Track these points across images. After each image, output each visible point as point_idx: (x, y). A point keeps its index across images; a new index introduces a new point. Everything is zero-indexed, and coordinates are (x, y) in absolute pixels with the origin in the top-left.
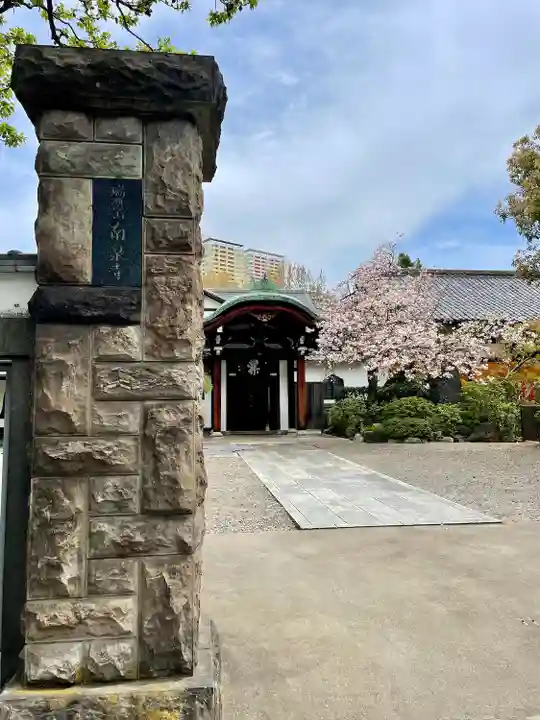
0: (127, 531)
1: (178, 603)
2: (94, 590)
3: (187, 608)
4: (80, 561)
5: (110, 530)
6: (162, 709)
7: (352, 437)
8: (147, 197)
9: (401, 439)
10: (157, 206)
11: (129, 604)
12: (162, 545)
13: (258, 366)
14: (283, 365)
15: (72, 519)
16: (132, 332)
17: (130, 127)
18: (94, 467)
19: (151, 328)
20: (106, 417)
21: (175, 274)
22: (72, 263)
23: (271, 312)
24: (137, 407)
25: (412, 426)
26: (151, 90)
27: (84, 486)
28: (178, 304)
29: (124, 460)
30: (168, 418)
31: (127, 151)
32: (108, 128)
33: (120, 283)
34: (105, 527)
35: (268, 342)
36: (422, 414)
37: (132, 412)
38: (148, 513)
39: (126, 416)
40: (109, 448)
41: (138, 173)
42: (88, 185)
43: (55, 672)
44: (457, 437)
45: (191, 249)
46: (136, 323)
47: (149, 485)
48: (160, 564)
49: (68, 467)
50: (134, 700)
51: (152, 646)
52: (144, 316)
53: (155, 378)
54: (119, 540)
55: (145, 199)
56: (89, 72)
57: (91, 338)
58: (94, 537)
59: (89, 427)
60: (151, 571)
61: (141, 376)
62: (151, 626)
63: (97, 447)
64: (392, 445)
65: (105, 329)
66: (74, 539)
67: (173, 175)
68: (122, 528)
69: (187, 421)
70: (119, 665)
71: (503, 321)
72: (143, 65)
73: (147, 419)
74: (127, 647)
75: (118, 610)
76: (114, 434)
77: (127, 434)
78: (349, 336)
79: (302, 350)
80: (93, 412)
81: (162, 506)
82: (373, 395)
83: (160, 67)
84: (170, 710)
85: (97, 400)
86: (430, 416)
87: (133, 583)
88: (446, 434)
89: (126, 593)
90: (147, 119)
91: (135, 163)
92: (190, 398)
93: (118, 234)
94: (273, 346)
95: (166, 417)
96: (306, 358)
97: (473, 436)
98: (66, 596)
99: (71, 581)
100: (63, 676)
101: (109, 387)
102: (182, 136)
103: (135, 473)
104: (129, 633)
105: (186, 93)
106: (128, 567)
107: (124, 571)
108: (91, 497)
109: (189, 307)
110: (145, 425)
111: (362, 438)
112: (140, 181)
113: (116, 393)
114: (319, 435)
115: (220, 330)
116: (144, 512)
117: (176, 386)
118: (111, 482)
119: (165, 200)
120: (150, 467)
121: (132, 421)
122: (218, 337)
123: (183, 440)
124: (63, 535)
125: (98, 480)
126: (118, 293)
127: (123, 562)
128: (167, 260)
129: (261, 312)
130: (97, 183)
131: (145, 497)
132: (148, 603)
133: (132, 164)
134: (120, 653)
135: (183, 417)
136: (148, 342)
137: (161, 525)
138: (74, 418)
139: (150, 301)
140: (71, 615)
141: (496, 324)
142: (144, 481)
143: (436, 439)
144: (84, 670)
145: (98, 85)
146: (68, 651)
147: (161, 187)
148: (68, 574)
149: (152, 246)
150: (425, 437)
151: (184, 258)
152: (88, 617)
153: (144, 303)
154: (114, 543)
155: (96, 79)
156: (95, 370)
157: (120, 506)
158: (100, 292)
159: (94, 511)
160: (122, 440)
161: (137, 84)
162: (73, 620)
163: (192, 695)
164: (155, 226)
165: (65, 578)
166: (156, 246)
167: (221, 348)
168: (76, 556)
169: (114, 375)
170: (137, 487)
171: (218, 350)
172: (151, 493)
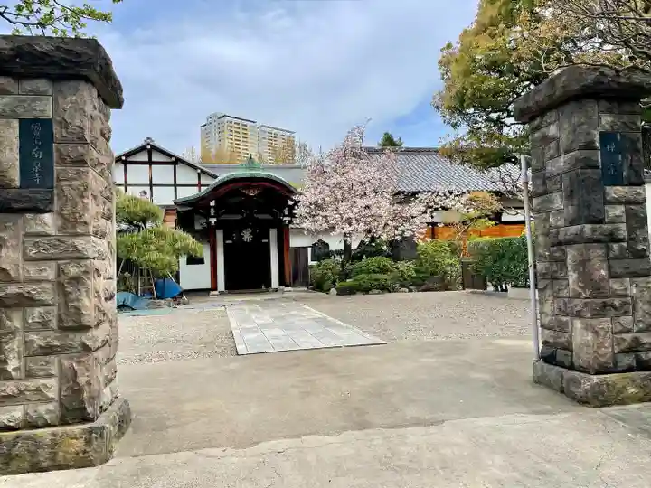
0: (49, 339)
1: (82, 380)
2: (30, 375)
3: (89, 383)
4: (19, 358)
5: (37, 339)
6: (72, 439)
7: (328, 291)
8: (56, 130)
9: (366, 291)
10: (63, 136)
11: (53, 382)
12: (71, 347)
13: (251, 234)
14: (273, 233)
15: (12, 333)
16: (47, 217)
17: (43, 85)
18: (26, 302)
19: (60, 214)
20: (32, 270)
21: (75, 179)
22: (7, 174)
23: (257, 187)
24: (53, 264)
25: (376, 280)
26: (53, 63)
27: (20, 314)
28: (78, 199)
29: (45, 297)
30: (73, 270)
31: (41, 100)
32: (28, 85)
33: (38, 186)
34: (33, 337)
35: (257, 213)
36: (384, 271)
37: (49, 267)
38: (63, 329)
39: (45, 270)
40: (34, 290)
41: (49, 114)
42: (16, 124)
43: (6, 422)
44: (411, 287)
45: (86, 163)
46: (50, 211)
47: (62, 311)
48: (71, 358)
49: (8, 302)
50: (54, 434)
51: (67, 406)
52: (56, 207)
53: (63, 247)
54: (43, 344)
55: (55, 131)
56: (11, 53)
57: (20, 221)
58: (27, 343)
59: (21, 278)
60: (66, 363)
61: (55, 245)
62: (65, 394)
63: (27, 289)
64: (359, 297)
65: (29, 216)
66: (15, 345)
67: (72, 117)
68: (45, 338)
69: (86, 272)
70: (47, 416)
71: (451, 193)
72: (46, 48)
73: (60, 272)
74: (51, 407)
75: (45, 386)
76: (39, 281)
77: (48, 281)
78: (319, 207)
79: (287, 219)
80: (23, 268)
81: (70, 324)
82: (347, 256)
83: (58, 48)
84: (77, 439)
85: (26, 260)
86: (391, 271)
87: (54, 370)
88: (403, 286)
89: (50, 376)
90: (53, 79)
91: (46, 108)
92: (87, 258)
93: (37, 154)
94: (261, 216)
95: (72, 270)
96: (291, 226)
97: (424, 287)
98: (10, 378)
99: (14, 370)
100: (11, 424)
101: (33, 252)
102: (78, 90)
103: (53, 305)
104: (52, 399)
105: (77, 64)
106: (50, 361)
107: (47, 363)
108: (24, 320)
109: (85, 201)
110: (59, 275)
111: (336, 292)
112: (50, 120)
113: (38, 256)
114: (304, 291)
115: (212, 203)
116: (60, 328)
117: (78, 251)
118: (37, 311)
119: (67, 133)
120: (62, 301)
121: (50, 272)
122: (212, 209)
123: (84, 284)
124: (7, 343)
125: (29, 310)
126: (38, 193)
127: (47, 358)
128: (71, 170)
129: (248, 188)
130: (22, 122)
131: (60, 320)
132: (64, 381)
133: (45, 109)
134: (47, 410)
135: (83, 269)
136: (60, 222)
137: (71, 336)
138: (11, 273)
139: (59, 198)
140: (14, 389)
141: (445, 195)
142: (59, 309)
143: (394, 290)
144: (25, 421)
145: (18, 60)
146: (15, 411)
147: (64, 124)
148: (12, 365)
149: (60, 162)
150: (385, 289)
151: (82, 169)
152: (26, 390)
153: (56, 198)
154: (41, 347)
155: (16, 56)
156: (24, 243)
157: (44, 325)
158: (25, 192)
159: (27, 328)
160: (44, 285)
161: (44, 59)
162: (16, 391)
163: (91, 431)
164: (62, 149)
165: (10, 368)
166: (63, 161)
167: (215, 219)
168: (16, 355)
169: (36, 245)
170: (56, 313)
171: (213, 220)
172: (63, 317)
